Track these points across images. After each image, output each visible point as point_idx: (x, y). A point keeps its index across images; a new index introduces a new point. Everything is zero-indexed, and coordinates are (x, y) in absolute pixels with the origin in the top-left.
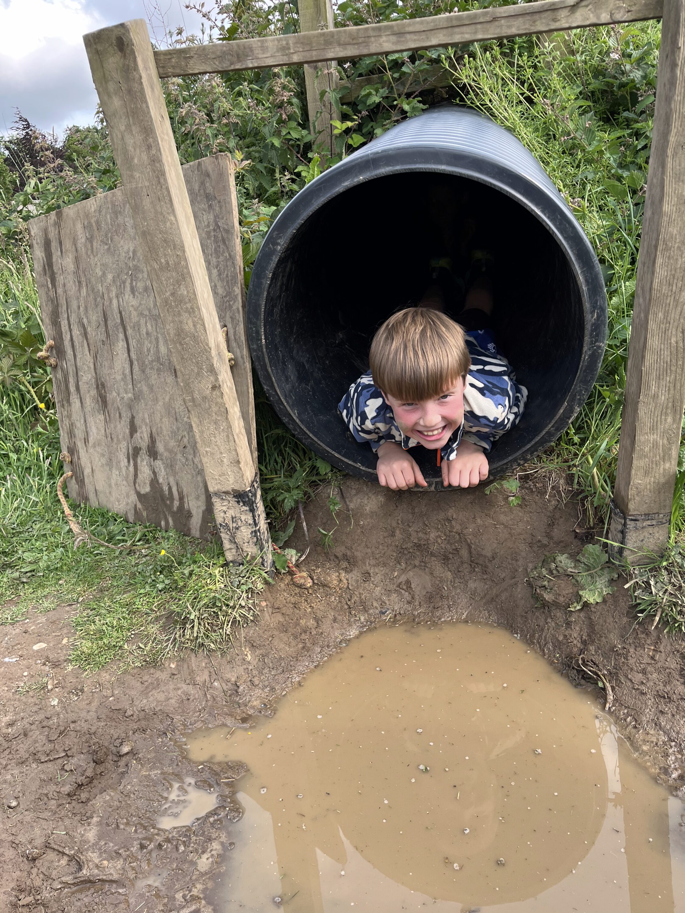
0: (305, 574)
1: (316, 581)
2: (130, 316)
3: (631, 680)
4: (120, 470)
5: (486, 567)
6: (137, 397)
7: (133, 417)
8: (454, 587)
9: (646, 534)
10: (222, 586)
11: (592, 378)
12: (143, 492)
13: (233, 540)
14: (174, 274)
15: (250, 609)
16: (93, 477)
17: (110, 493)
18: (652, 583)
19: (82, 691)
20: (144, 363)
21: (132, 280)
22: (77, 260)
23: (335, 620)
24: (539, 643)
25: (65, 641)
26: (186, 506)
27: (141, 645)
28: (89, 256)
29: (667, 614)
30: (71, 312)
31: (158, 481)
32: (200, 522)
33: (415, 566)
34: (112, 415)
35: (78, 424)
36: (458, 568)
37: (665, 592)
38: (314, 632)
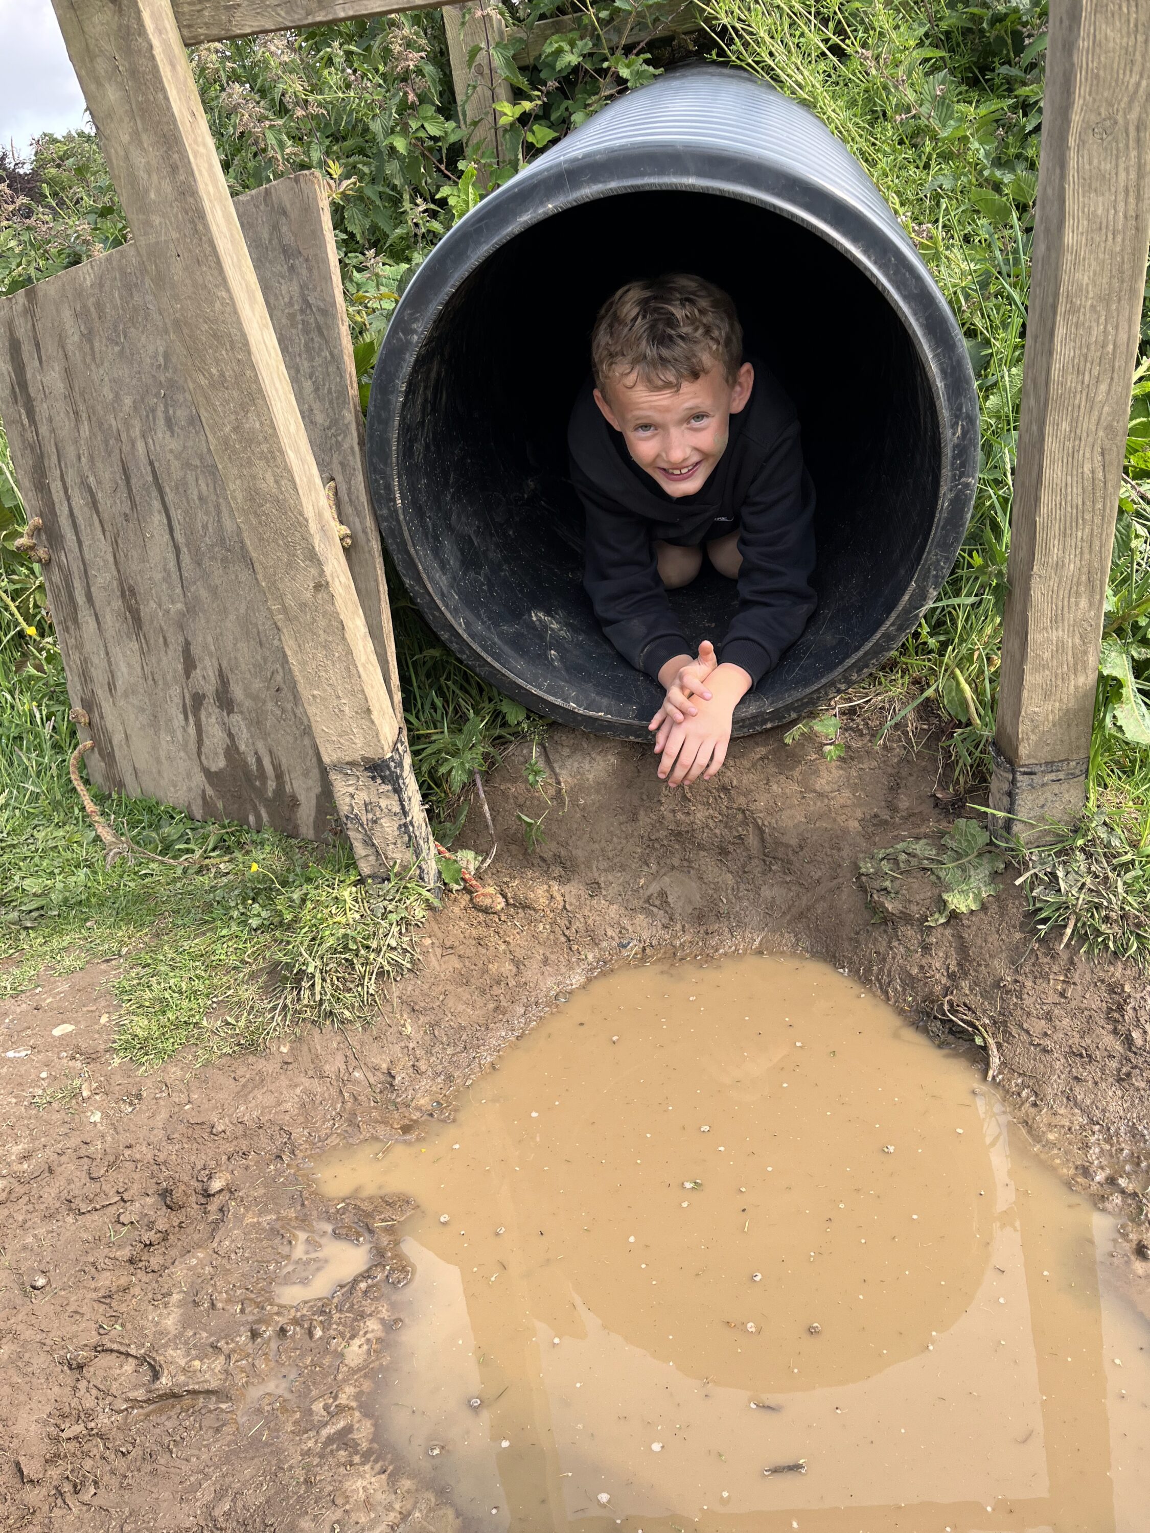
0: (491, 890)
1: (511, 901)
2: (168, 469)
3: (1027, 1032)
4: (173, 733)
5: (790, 862)
6: (192, 609)
7: (187, 644)
8: (739, 899)
9: (1049, 795)
10: (357, 916)
11: (957, 540)
12: (213, 769)
13: (368, 842)
14: (235, 394)
15: (405, 951)
16: (129, 747)
17: (159, 772)
18: (1060, 874)
19: (139, 1096)
20: (198, 550)
21: (166, 406)
22: (68, 373)
23: (545, 961)
24: (879, 981)
25: (104, 1019)
26: (288, 788)
27: (229, 1019)
28: (88, 367)
29: (1084, 924)
30: (66, 467)
31: (237, 749)
32: (313, 814)
33: (673, 868)
34: (152, 642)
35: (95, 660)
36: (744, 866)
37: (1081, 888)
38: (512, 983)
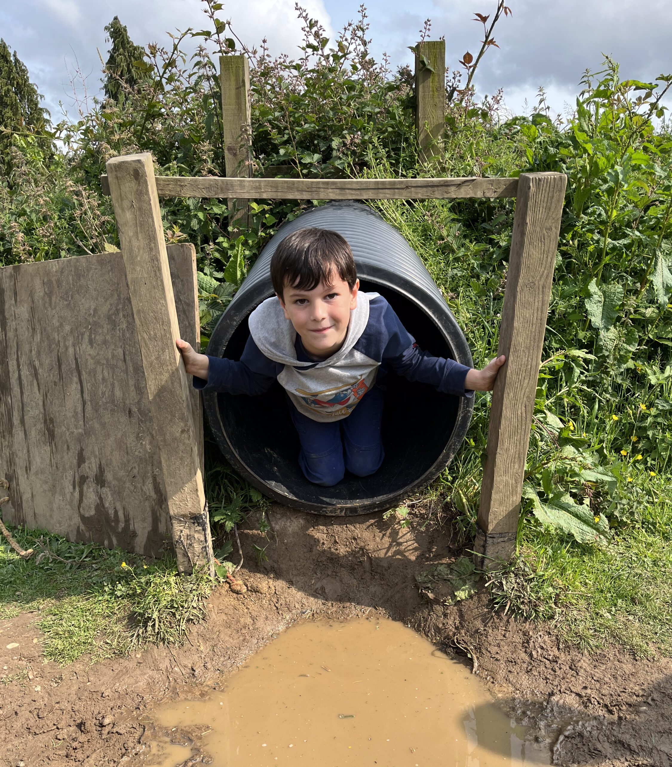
0: (240, 582)
1: (250, 588)
2: (86, 364)
3: (489, 652)
4: (64, 495)
5: (384, 575)
6: (88, 433)
7: (82, 450)
8: (359, 591)
9: (500, 548)
10: (177, 591)
11: (463, 434)
12: (87, 515)
13: (186, 555)
15: (200, 609)
16: (33, 501)
17: (51, 516)
18: (504, 582)
19: (61, 678)
20: (97, 403)
21: (91, 333)
22: (33, 310)
23: (267, 618)
24: (424, 630)
25: (35, 641)
26: (131, 527)
27: (108, 641)
28: (46, 308)
29: (514, 605)
30: (21, 354)
31: (103, 506)
32: (145, 540)
33: (328, 575)
34: (59, 447)
35: (20, 454)
36: (361, 576)
37: (512, 589)
38: (251, 628)
